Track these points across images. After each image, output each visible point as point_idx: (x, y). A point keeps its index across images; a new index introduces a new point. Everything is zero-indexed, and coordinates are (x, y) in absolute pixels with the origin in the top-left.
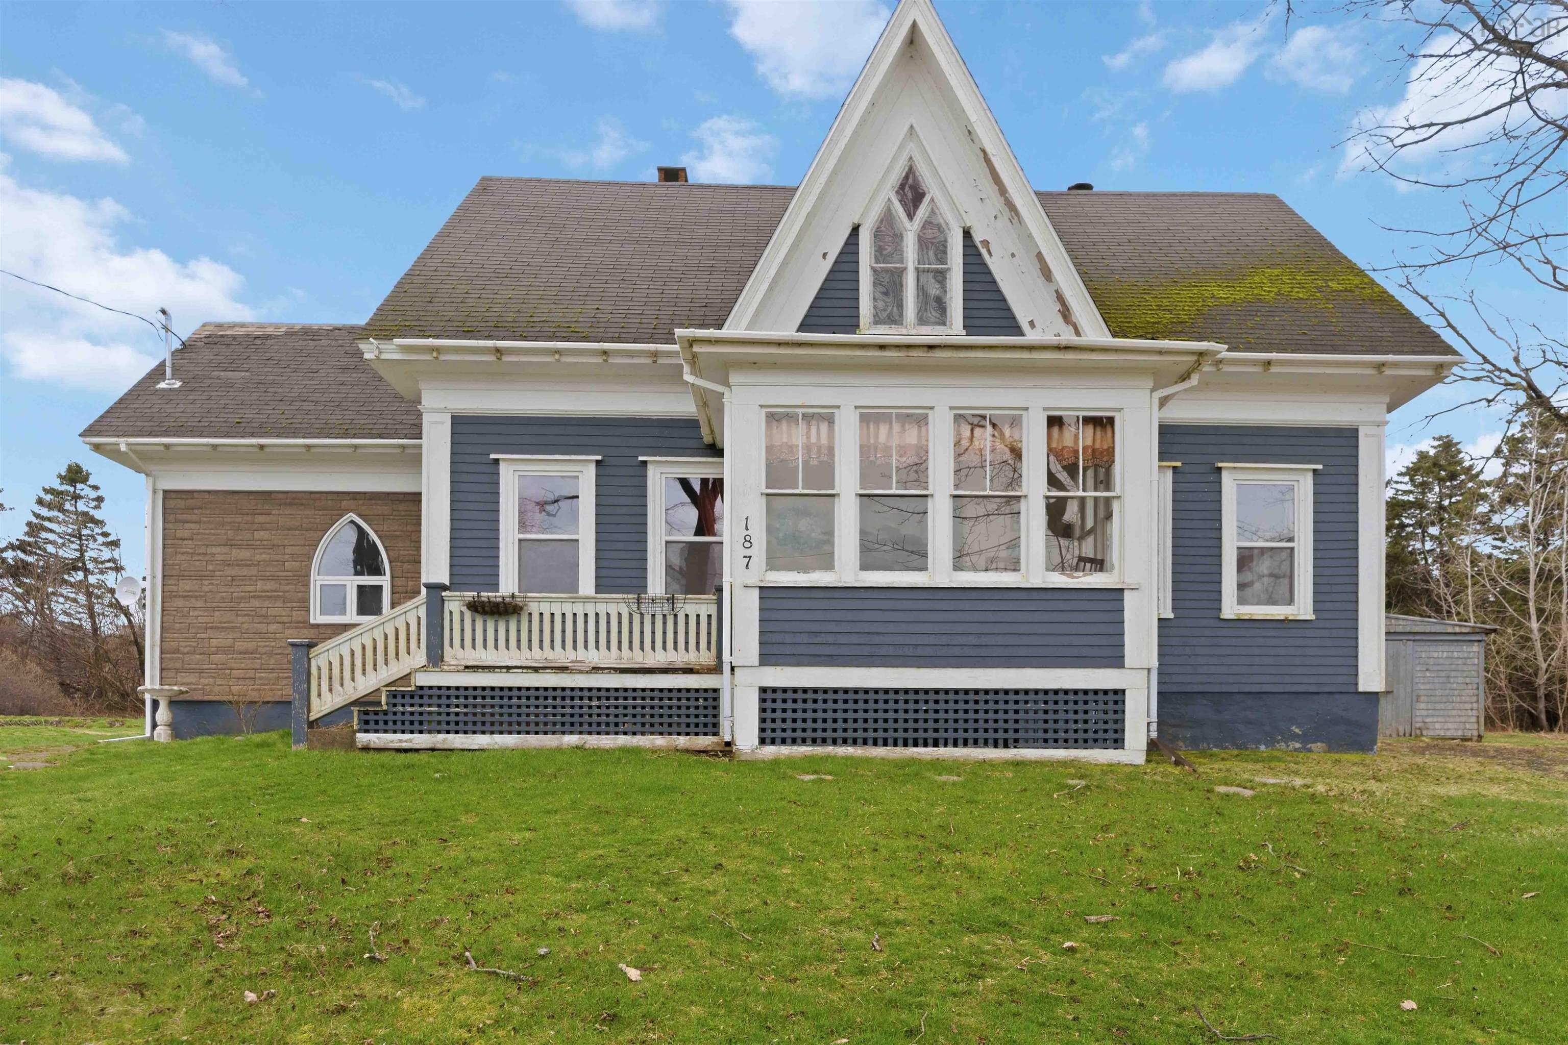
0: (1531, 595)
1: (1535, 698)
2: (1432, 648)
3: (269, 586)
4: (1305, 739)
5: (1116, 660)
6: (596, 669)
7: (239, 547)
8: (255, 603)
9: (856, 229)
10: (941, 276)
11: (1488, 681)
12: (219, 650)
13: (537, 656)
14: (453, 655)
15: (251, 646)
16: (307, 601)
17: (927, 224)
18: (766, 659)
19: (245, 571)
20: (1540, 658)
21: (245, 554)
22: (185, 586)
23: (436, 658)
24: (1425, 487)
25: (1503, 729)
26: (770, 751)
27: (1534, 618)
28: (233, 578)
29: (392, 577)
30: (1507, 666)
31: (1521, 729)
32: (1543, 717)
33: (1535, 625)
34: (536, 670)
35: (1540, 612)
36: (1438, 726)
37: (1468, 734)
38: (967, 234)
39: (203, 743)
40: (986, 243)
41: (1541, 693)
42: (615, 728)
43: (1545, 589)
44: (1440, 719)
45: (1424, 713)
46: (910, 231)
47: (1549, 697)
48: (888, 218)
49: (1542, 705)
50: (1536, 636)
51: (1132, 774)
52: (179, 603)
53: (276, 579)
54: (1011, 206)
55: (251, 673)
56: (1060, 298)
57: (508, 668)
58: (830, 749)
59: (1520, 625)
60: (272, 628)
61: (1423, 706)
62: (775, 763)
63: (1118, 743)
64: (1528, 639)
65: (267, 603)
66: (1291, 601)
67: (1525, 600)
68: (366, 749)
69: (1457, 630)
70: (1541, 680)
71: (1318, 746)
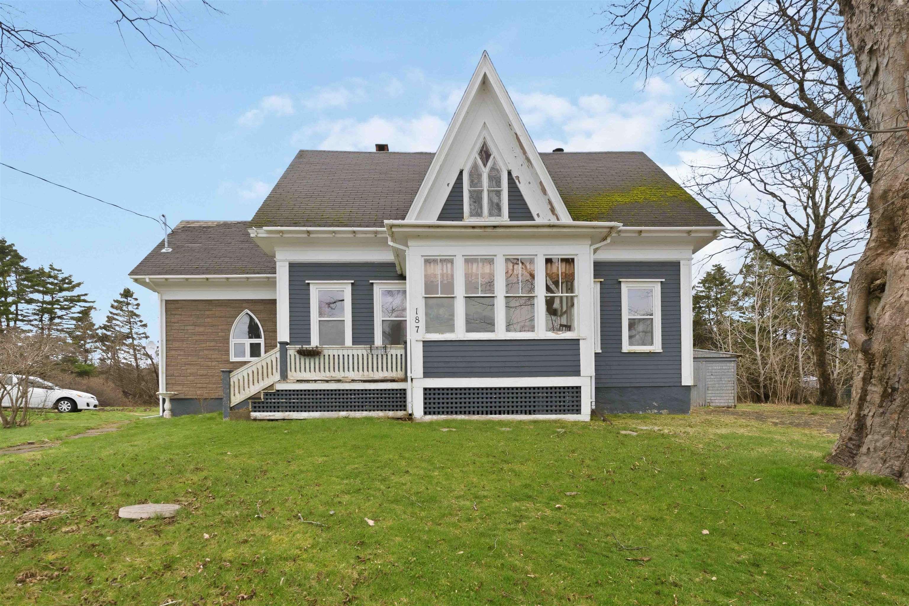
0: (757, 339)
1: (759, 387)
2: (714, 365)
3: (212, 344)
4: (659, 408)
5: (577, 373)
6: (353, 381)
7: (199, 326)
8: (206, 352)
9: (461, 172)
10: (498, 193)
11: (738, 380)
12: (191, 374)
13: (327, 375)
14: (292, 375)
15: (205, 372)
16: (228, 351)
17: (493, 169)
18: (427, 374)
19: (202, 338)
20: (761, 368)
21: (201, 329)
22: (176, 344)
23: (284, 377)
24: (709, 288)
25: (745, 402)
26: (429, 418)
27: (758, 349)
28: (196, 341)
29: (265, 339)
30: (747, 372)
31: (753, 402)
32: (763, 396)
33: (758, 353)
34: (327, 381)
35: (761, 347)
36: (717, 401)
37: (730, 405)
38: (509, 173)
39: (185, 418)
40: (518, 177)
41: (762, 385)
42: (361, 408)
43: (763, 336)
44: (718, 398)
45: (710, 395)
46: (485, 172)
47: (765, 386)
48: (475, 167)
49: (762, 390)
50: (759, 358)
51: (584, 426)
52: (173, 353)
53: (214, 340)
54: (528, 160)
55: (205, 385)
56: (550, 203)
57: (315, 381)
58: (454, 417)
59: (752, 353)
60: (214, 364)
61: (710, 392)
62: (431, 423)
63: (578, 411)
64: (755, 360)
65: (211, 352)
66: (652, 344)
67: (754, 341)
68: (255, 420)
69: (724, 356)
70: (762, 379)
71: (664, 412)
